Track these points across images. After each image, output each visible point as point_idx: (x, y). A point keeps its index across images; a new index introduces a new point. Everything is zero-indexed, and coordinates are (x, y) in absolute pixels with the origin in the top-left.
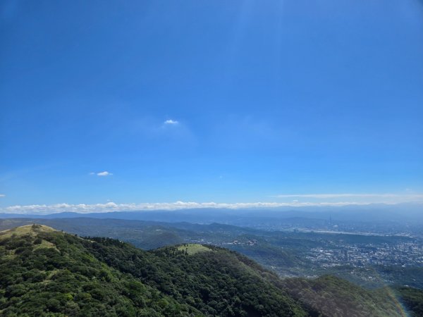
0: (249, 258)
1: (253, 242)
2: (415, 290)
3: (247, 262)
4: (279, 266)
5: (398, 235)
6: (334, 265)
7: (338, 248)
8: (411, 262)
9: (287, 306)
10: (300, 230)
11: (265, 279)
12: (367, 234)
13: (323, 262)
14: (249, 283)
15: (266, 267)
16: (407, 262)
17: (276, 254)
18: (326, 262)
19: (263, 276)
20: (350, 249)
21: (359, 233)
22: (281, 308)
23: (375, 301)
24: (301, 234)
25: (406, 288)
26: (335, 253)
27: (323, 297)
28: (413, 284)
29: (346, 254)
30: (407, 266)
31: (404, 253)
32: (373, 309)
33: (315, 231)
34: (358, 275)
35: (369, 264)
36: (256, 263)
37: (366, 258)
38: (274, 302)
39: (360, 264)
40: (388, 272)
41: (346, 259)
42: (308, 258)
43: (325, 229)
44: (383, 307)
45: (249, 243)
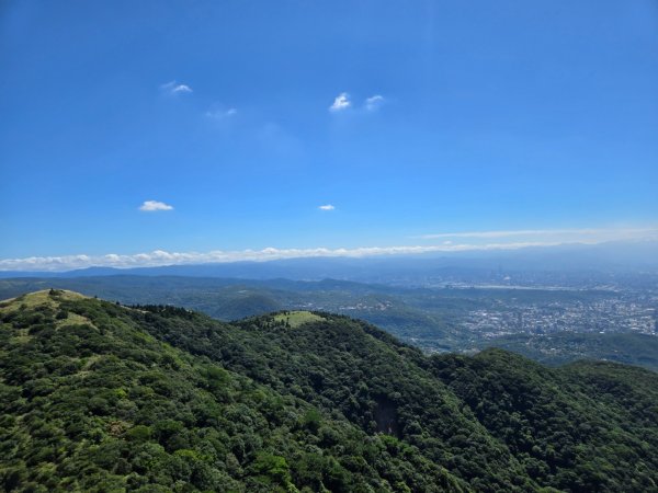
0: (380, 327)
1: (385, 304)
2: (616, 366)
3: (378, 334)
4: (423, 337)
5: (597, 288)
6: (502, 333)
7: (510, 310)
8: (612, 326)
9: (434, 393)
10: (455, 285)
11: (403, 357)
12: (552, 288)
13: (485, 330)
14: (380, 363)
15: (404, 339)
16: (607, 327)
17: (419, 322)
18: (491, 329)
19: (400, 353)
20: (526, 310)
21: (541, 288)
22: (426, 396)
23: (559, 382)
24: (457, 291)
25: (603, 363)
26: (505, 317)
27: (485, 379)
28: (614, 357)
29: (520, 319)
30: (608, 332)
31: (604, 314)
32: (555, 393)
33: (476, 286)
34: (537, 347)
35: (552, 331)
36: (390, 335)
37: (549, 322)
38: (415, 387)
39: (539, 330)
40: (579, 341)
41: (520, 325)
42: (465, 324)
43: (491, 283)
44: (569, 390)
45: (379, 307)
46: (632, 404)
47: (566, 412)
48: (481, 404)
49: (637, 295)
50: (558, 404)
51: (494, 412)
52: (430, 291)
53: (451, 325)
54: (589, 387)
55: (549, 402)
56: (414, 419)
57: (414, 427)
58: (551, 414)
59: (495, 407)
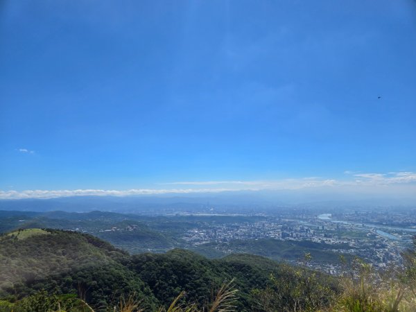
1: (132, 227)
5: (257, 215)
6: (204, 242)
7: (211, 228)
8: (262, 236)
10: (181, 214)
13: (195, 241)
16: (259, 236)
17: (154, 237)
18: (198, 240)
20: (220, 228)
21: (229, 215)
24: (182, 217)
26: (208, 233)
29: (215, 233)
30: (259, 239)
31: (258, 229)
33: (194, 215)
35: (231, 240)
36: (109, 244)
37: (230, 235)
39: (225, 240)
40: (243, 244)
41: (215, 237)
42: (184, 238)
43: (203, 212)
44: (218, 271)
45: (128, 229)
47: (207, 284)
48: (157, 284)
49: (275, 218)
50: (204, 279)
52: (165, 217)
53: (175, 239)
55: (199, 278)
56: (103, 299)
57: (101, 304)
58: (199, 285)
59: (166, 285)
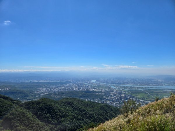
0: (6, 96)
1: (8, 88)
2: (71, 98)
3: (5, 98)
4: (22, 97)
5: (68, 81)
6: (46, 94)
7: (48, 87)
8: (70, 89)
9: (24, 114)
10: (33, 81)
11: (14, 104)
12: (58, 81)
13: (41, 93)
14: (5, 107)
15: (15, 99)
16: (69, 90)
17: (20, 92)
18: (43, 93)
19: (13, 103)
20: (52, 87)
21: (56, 81)
22: (22, 115)
23: (59, 104)
24: (33, 83)
25: (68, 98)
26: (47, 89)
27: (40, 107)
28: (70, 96)
29: (51, 89)
30: (69, 91)
31: (69, 87)
32: (58, 107)
33: (39, 81)
34: (54, 96)
35: (58, 92)
37: (57, 89)
38: (18, 113)
39: (55, 92)
40: (63, 93)
41: (50, 91)
42: (35, 92)
43: (44, 80)
45: (6, 89)
46: (73, 106)
47: (60, 111)
48: (38, 114)
49: (75, 82)
50: (58, 110)
51: (42, 115)
52: (25, 83)
53: (31, 93)
54: (65, 104)
55: (56, 110)
56: (17, 123)
57: (17, 125)
58: (56, 112)
59: (43, 114)
